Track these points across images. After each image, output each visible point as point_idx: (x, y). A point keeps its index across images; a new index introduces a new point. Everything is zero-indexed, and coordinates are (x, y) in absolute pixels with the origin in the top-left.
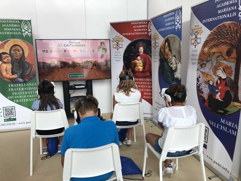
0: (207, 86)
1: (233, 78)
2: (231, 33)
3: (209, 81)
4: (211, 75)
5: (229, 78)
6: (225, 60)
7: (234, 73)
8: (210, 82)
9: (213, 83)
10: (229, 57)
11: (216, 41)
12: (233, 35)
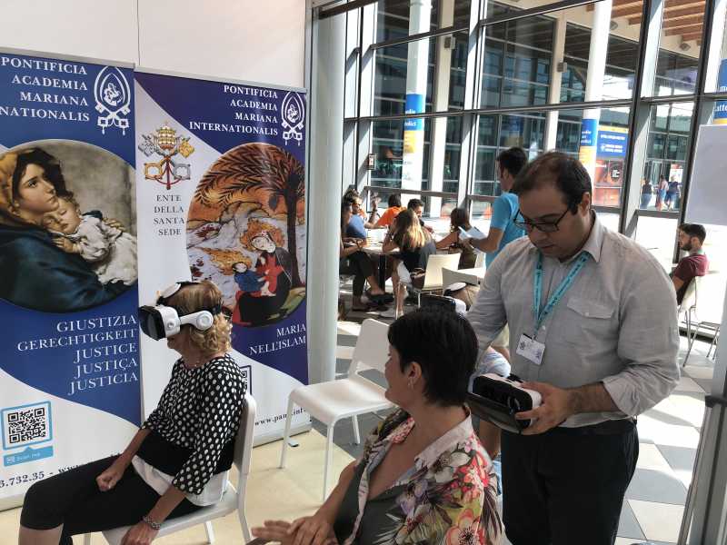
0: (232, 278)
1: (286, 248)
2: (271, 165)
3: (234, 266)
4: (237, 253)
5: (281, 249)
6: (269, 216)
7: (286, 238)
8: (237, 266)
9: (248, 267)
10: (274, 210)
11: (242, 178)
12: (276, 170)
